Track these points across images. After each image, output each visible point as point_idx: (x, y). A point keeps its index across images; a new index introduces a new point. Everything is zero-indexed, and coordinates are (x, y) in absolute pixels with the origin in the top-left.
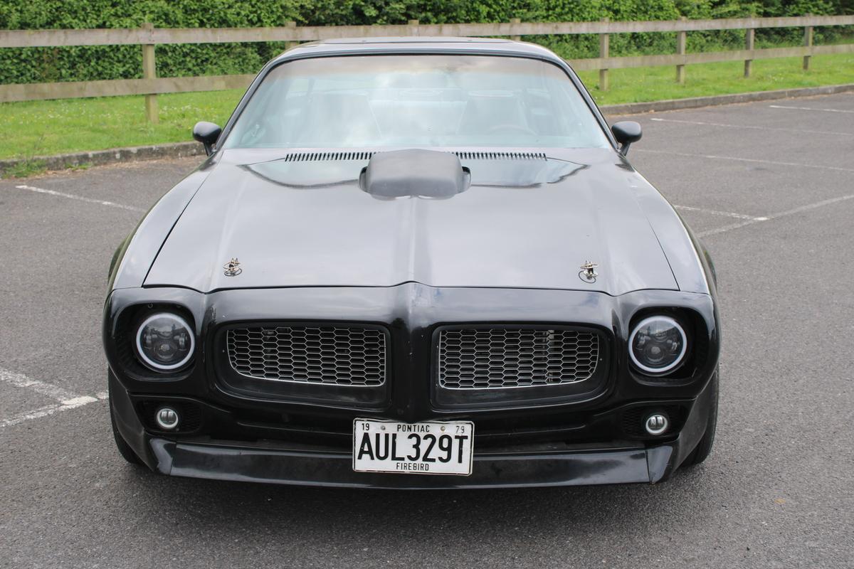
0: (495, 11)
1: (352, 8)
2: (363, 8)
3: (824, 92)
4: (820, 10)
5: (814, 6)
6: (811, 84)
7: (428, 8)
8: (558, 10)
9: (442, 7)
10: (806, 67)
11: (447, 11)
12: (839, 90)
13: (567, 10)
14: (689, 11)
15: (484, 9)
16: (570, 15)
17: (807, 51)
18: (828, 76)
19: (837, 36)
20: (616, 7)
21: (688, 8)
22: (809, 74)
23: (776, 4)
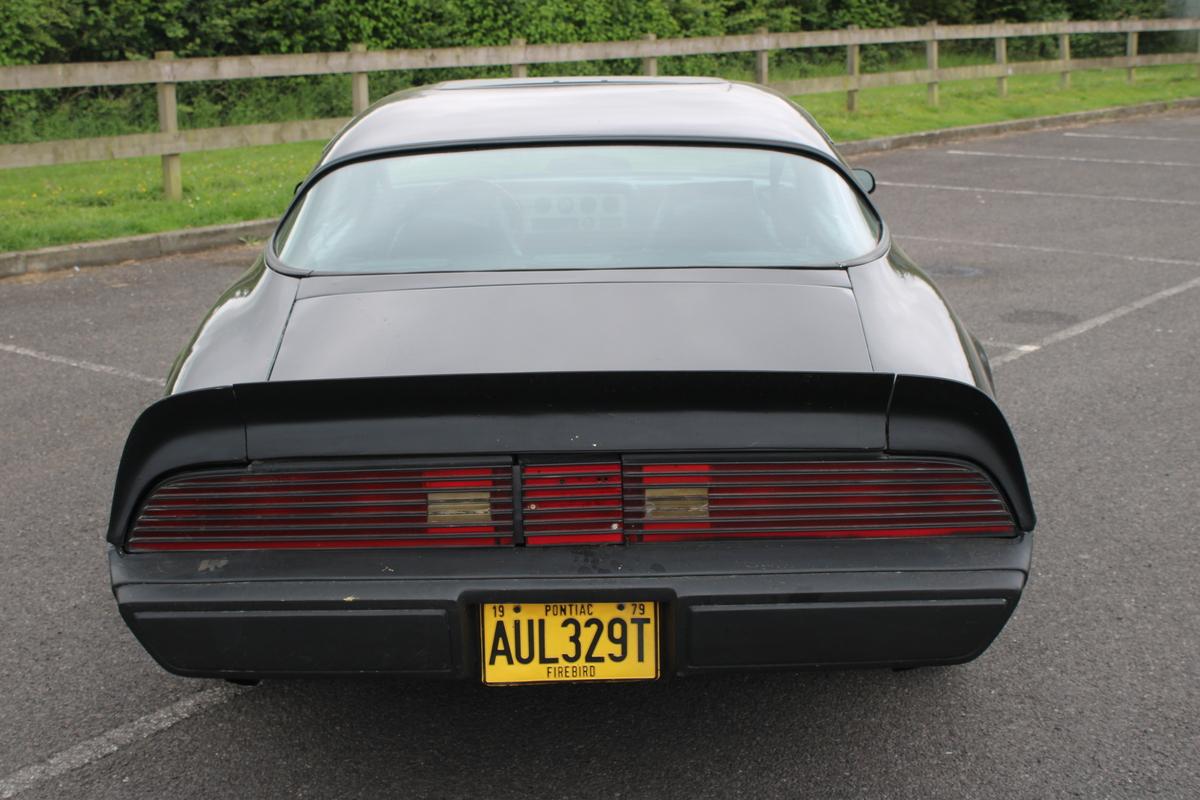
0: (386, 26)
1: (146, 26)
2: (164, 26)
3: (876, 148)
4: (881, 16)
5: (873, 11)
6: (854, 136)
7: (275, 24)
8: (487, 23)
9: (297, 22)
10: (850, 107)
11: (305, 28)
12: (899, 144)
13: (500, 23)
14: (692, 21)
15: (367, 25)
16: (506, 31)
17: (852, 82)
18: (883, 120)
19: (907, 53)
20: (579, 16)
21: (689, 16)
22: (855, 118)
23: (819, 9)
